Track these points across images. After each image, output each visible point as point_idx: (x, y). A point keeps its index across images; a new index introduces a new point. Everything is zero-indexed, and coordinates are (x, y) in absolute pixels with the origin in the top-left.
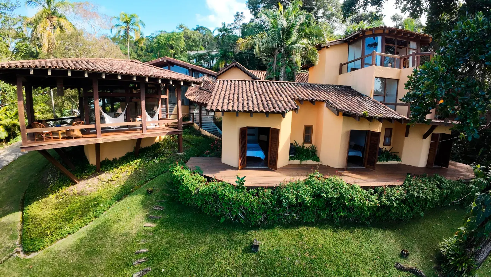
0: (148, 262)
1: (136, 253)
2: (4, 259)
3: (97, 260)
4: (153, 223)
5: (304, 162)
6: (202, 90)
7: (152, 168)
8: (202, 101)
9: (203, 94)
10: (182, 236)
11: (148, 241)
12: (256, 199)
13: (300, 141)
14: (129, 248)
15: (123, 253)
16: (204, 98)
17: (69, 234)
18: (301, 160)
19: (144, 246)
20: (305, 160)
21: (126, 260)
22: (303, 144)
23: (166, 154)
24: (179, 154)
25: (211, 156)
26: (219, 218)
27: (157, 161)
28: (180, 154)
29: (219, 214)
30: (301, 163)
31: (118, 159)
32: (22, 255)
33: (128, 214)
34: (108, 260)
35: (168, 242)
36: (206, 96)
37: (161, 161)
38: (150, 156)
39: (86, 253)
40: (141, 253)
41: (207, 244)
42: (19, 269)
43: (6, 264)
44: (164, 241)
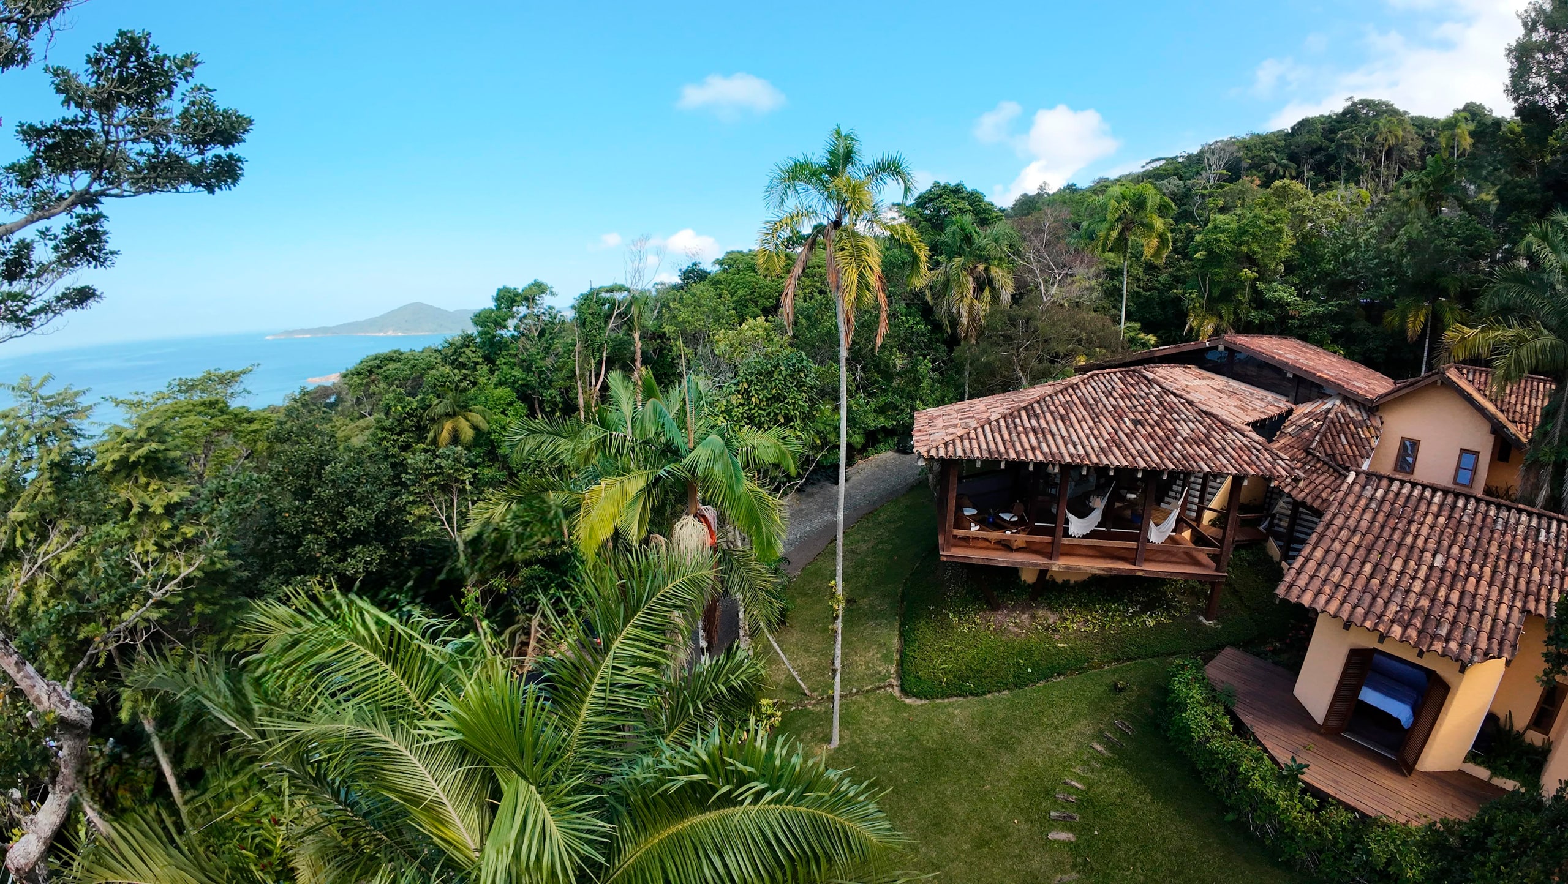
0: (1079, 807)
1: (1066, 783)
2: (869, 687)
3: (1005, 758)
4: (1106, 749)
5: (1498, 782)
6: (1314, 456)
7: (1137, 635)
8: (1303, 495)
9: (1313, 472)
10: (1148, 800)
11: (1089, 775)
12: (1310, 817)
13: (1521, 720)
14: (1056, 768)
15: (1046, 770)
16: (1312, 486)
17: (972, 694)
18: (1494, 774)
19: (1080, 779)
20: (1503, 776)
21: (1048, 784)
22: (1528, 727)
23: (1175, 608)
24: (1204, 621)
25: (1276, 663)
26: (1227, 809)
27: (1150, 623)
28: (1207, 623)
29: (1229, 802)
30: (1490, 778)
31: (1072, 582)
32: (897, 693)
33: (1070, 710)
34: (1021, 769)
35: (1120, 796)
36: (1317, 482)
37: (1159, 624)
38: (1138, 602)
39: (993, 738)
40: (1072, 786)
41: (1183, 840)
42: (893, 713)
43: (872, 697)
44: (1116, 791)
